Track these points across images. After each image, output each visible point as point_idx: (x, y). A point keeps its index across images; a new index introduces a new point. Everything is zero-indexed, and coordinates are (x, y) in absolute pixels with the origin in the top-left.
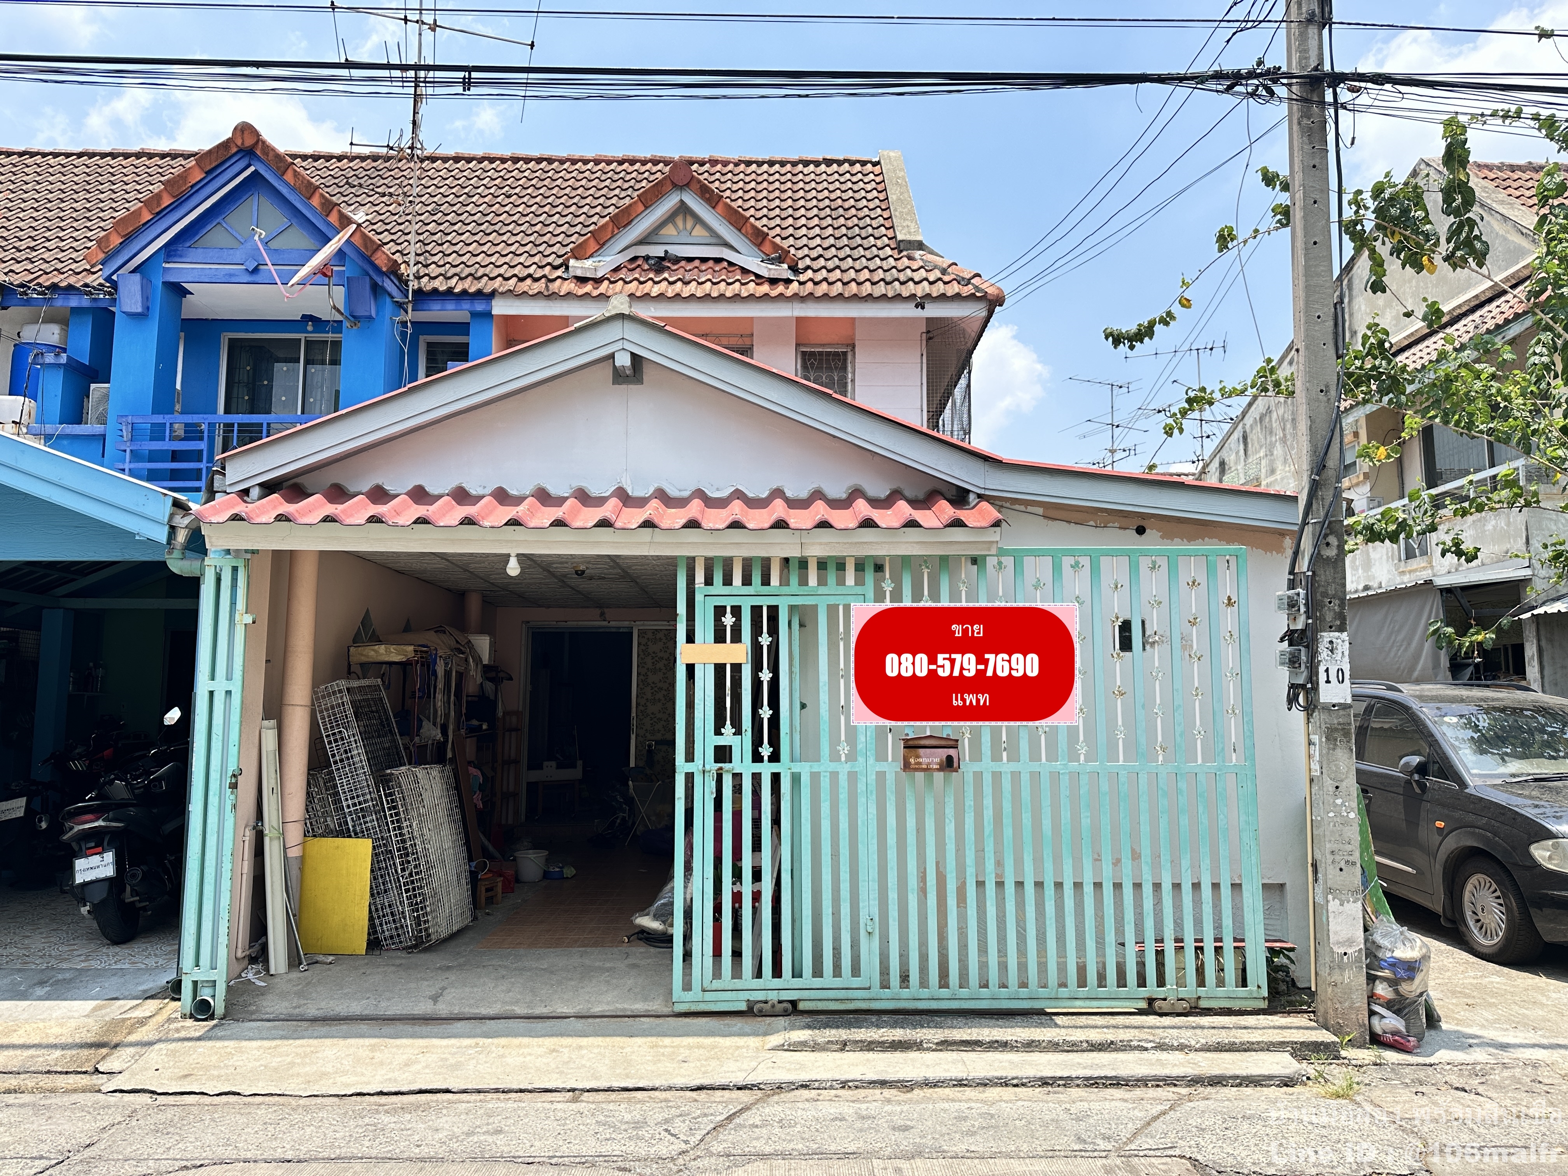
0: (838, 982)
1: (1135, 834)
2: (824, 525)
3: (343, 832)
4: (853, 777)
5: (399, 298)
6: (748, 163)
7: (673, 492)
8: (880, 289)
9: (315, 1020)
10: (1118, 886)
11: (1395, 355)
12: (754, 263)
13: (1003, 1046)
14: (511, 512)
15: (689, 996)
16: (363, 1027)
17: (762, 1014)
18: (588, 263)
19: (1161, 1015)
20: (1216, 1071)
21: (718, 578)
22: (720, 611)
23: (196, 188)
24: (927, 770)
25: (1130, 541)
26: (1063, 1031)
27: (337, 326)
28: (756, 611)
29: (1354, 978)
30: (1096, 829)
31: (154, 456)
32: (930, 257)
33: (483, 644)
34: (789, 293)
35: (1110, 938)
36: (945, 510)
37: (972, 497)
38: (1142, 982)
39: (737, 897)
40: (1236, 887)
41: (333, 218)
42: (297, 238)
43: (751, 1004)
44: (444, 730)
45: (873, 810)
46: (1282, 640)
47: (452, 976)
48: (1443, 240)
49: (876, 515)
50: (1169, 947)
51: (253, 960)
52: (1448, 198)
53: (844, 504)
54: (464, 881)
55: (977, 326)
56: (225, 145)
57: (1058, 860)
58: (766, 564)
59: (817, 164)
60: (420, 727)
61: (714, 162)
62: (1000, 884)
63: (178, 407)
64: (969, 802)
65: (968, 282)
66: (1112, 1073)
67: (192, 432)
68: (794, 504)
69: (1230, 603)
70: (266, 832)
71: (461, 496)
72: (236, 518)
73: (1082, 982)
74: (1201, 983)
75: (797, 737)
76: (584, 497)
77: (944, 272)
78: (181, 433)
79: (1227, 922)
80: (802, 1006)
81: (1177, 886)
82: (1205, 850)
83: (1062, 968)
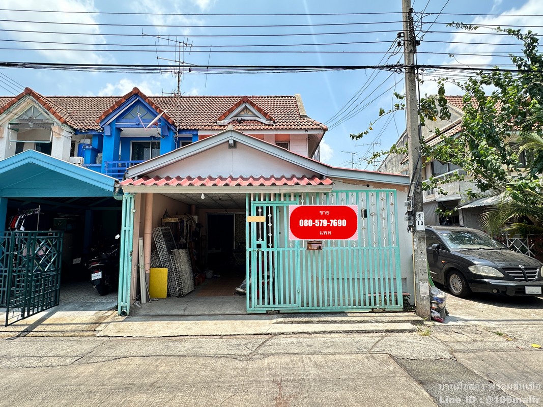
0: (290, 305)
1: (368, 265)
2: (285, 184)
3: (160, 267)
4: (294, 252)
5: (175, 131)
6: (262, 97)
7: (245, 177)
8: (296, 127)
9: (153, 316)
10: (364, 279)
11: (426, 142)
12: (264, 121)
13: (335, 322)
14: (202, 182)
15: (251, 309)
16: (166, 318)
17: (270, 314)
18: (222, 121)
19: (375, 313)
20: (392, 328)
21: (257, 199)
22: (258, 208)
23: (124, 104)
24: (314, 250)
25: (365, 188)
26: (350, 318)
27: (159, 139)
28: (267, 208)
29: (427, 303)
30: (358, 264)
31: (113, 171)
32: (308, 119)
33: (196, 218)
34: (273, 128)
35: (362, 293)
36: (317, 180)
37: (324, 177)
38: (370, 304)
39: (263, 283)
40: (395, 279)
41: (158, 111)
42: (149, 116)
43: (267, 311)
44: (186, 240)
45: (299, 260)
46: (406, 214)
47: (189, 304)
48: (439, 113)
49: (299, 182)
50: (377, 295)
51: (137, 300)
52: (440, 103)
53: (291, 179)
54: (192, 279)
55: (321, 137)
56: (131, 93)
57: (348, 272)
58: (270, 195)
59: (279, 97)
60: (180, 239)
61: (253, 97)
62: (333, 279)
63: (120, 159)
64: (325, 258)
65: (319, 125)
66: (364, 329)
67: (123, 165)
68: (277, 179)
69: (392, 204)
70: (140, 266)
71: (189, 178)
72: (131, 184)
73: (355, 304)
74: (386, 304)
75: (279, 241)
76: (221, 178)
77: (312, 123)
78: (121, 166)
79: (393, 288)
80: (281, 312)
81: (379, 279)
82: (386, 269)
83: (349, 300)
